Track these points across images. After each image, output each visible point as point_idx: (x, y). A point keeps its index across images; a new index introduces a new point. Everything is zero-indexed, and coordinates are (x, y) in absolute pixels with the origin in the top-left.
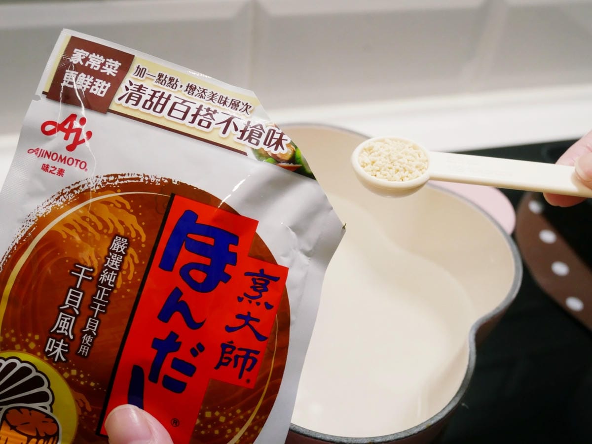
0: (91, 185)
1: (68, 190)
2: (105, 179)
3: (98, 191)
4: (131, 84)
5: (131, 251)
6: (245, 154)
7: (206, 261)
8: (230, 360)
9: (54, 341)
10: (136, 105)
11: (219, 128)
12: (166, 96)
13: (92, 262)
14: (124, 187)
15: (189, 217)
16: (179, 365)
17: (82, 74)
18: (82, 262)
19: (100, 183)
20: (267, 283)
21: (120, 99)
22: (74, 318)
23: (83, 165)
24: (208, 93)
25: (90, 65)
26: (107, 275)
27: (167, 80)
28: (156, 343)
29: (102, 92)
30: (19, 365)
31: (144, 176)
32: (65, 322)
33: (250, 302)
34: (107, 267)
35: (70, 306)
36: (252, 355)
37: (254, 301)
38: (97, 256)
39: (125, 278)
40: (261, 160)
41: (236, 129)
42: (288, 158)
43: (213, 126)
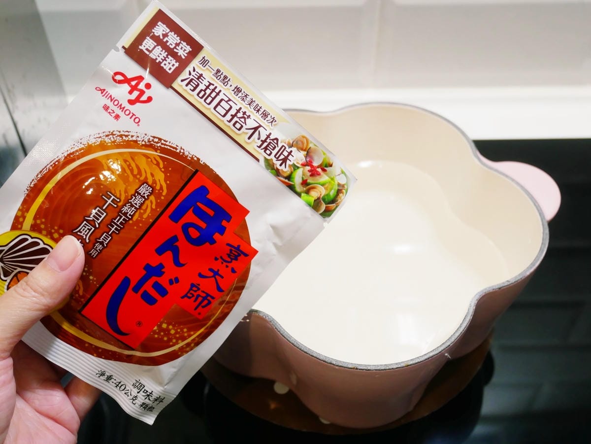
0: (139, 139)
1: (119, 134)
2: (151, 138)
3: (143, 145)
4: (194, 70)
5: (152, 198)
6: (258, 160)
7: (203, 225)
8: (193, 296)
10: (193, 91)
11: (247, 133)
12: (217, 90)
13: (120, 195)
14: (163, 151)
15: (203, 190)
16: (157, 287)
17: (159, 47)
18: (113, 192)
19: (146, 140)
20: (239, 255)
21: (182, 81)
22: (93, 229)
23: (137, 121)
24: (248, 99)
25: (167, 41)
26: (129, 208)
27: (222, 76)
28: (148, 267)
29: (170, 69)
30: (42, 246)
31: (181, 148)
32: (86, 229)
33: (222, 263)
34: (131, 203)
35: (93, 219)
36: (209, 298)
37: (225, 263)
38: (126, 192)
39: (141, 215)
40: (268, 169)
41: (259, 138)
42: (285, 175)
43: (243, 130)
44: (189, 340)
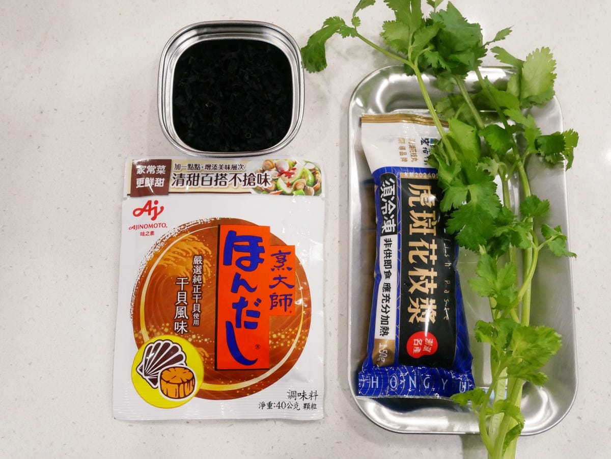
0: (172, 234)
1: (160, 241)
2: (179, 228)
3: (177, 236)
4: (175, 175)
5: (205, 261)
6: (250, 193)
7: (248, 254)
8: (277, 303)
9: (178, 323)
10: (183, 185)
11: (231, 184)
12: (196, 175)
13: (185, 274)
14: (191, 229)
15: (232, 234)
16: (250, 313)
17: (147, 178)
18: (180, 276)
19: (177, 231)
20: (285, 257)
21: (173, 185)
22: (185, 307)
23: (164, 225)
24: (218, 166)
25: (149, 172)
26: (196, 278)
27: (194, 166)
28: (235, 305)
29: (161, 184)
30: (162, 343)
31: (200, 220)
32: (181, 311)
33: (279, 269)
34: (195, 274)
35: (181, 301)
36: (288, 297)
37: (280, 269)
38: (187, 270)
39: (207, 276)
40: (260, 193)
41: (241, 181)
42: (273, 189)
43: (228, 183)
44: (298, 335)
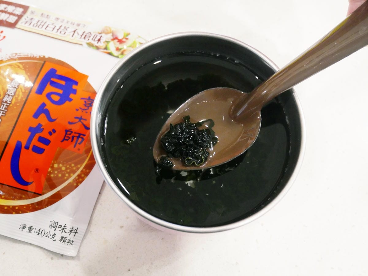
0: (3, 58)
2: (11, 55)
3: (6, 61)
5: (21, 86)
6: (82, 45)
7: (61, 92)
8: (69, 138)
10: (29, 25)
11: (70, 35)
12: (44, 22)
14: (20, 59)
15: (52, 71)
16: (41, 139)
17: (4, 13)
19: (8, 57)
21: (22, 23)
24: (65, 21)
25: (7, 10)
26: (7, 98)
27: (45, 16)
28: (31, 129)
29: (13, 21)
31: (31, 54)
33: (82, 111)
34: (8, 94)
36: (81, 136)
37: (84, 111)
38: (3, 89)
39: (17, 99)
41: (78, 34)
42: (103, 48)
43: (66, 34)
44: (78, 172)
